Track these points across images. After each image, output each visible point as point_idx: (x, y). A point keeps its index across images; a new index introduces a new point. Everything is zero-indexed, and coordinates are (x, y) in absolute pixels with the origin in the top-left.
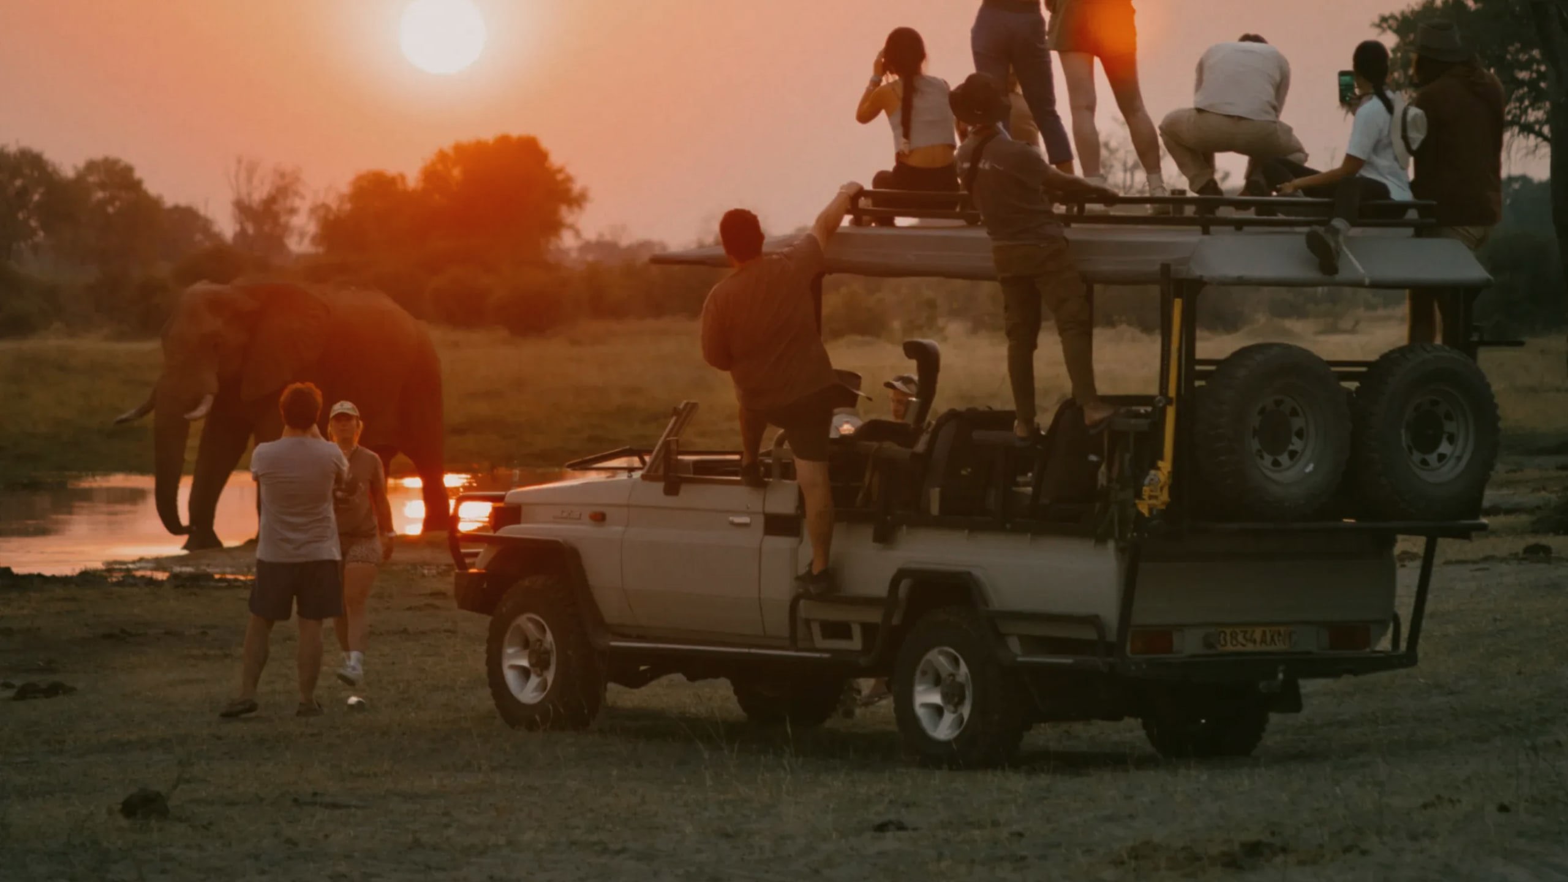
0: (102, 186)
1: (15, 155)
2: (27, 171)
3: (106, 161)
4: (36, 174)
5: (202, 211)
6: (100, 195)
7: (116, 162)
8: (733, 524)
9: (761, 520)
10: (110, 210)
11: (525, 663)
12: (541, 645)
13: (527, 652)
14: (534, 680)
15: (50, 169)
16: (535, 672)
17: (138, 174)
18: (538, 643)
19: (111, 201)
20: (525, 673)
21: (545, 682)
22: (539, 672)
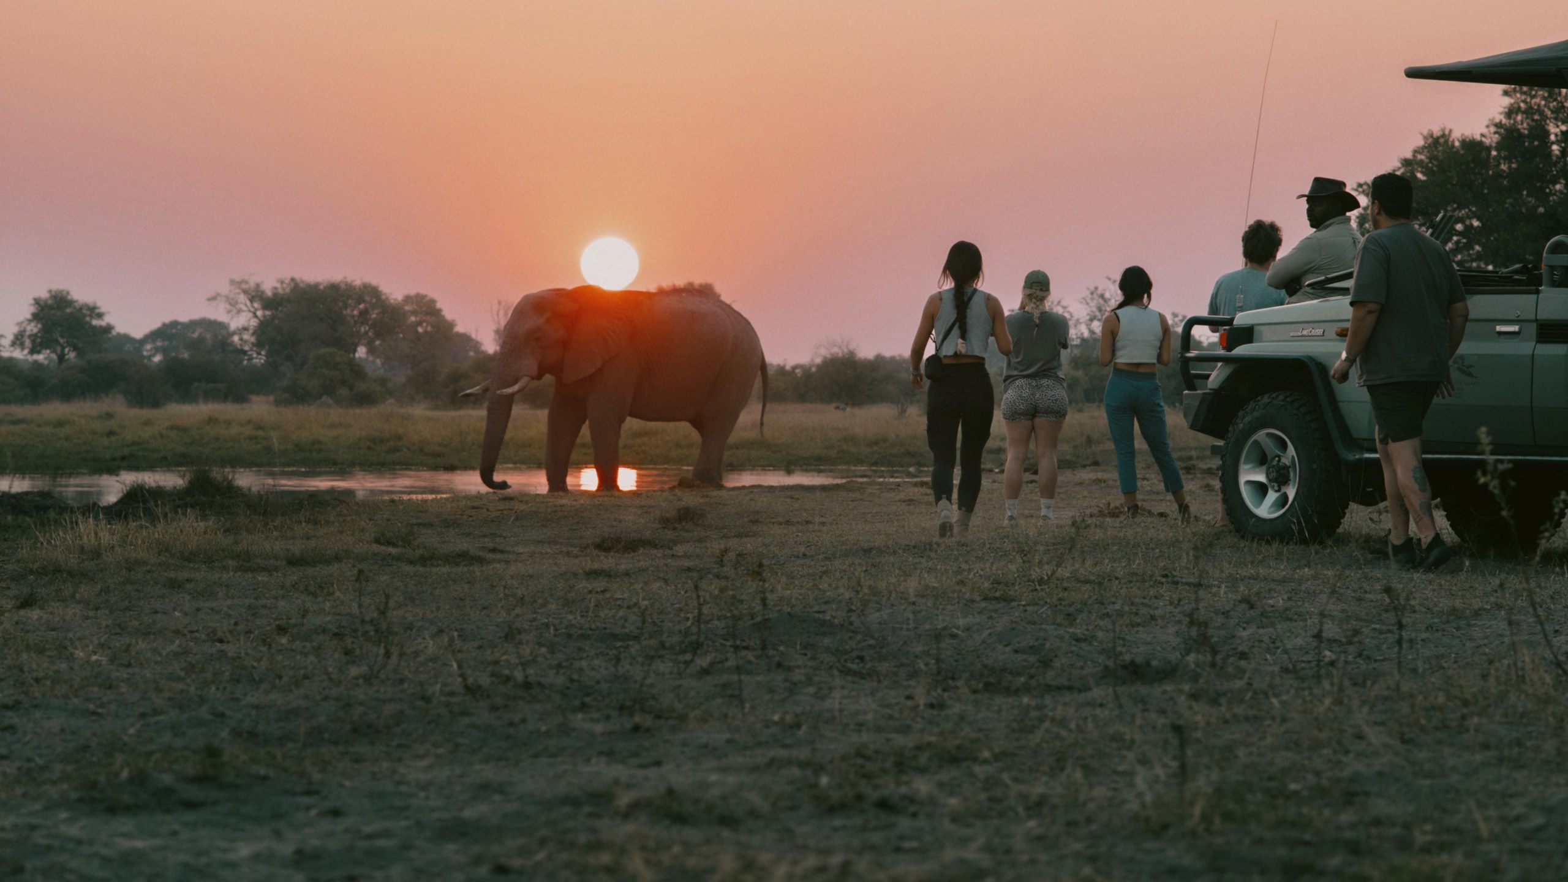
0: (414, 313)
1: (360, 288)
2: (368, 298)
3: (418, 295)
4: (374, 301)
5: (474, 336)
6: (413, 319)
7: (424, 296)
8: (1500, 333)
9: (1533, 328)
10: (420, 330)
11: (1261, 478)
12: (1279, 461)
13: (1264, 468)
14: (1272, 496)
15: (383, 297)
16: (1273, 487)
17: (439, 305)
18: (1277, 459)
19: (420, 323)
20: (1261, 490)
21: (1285, 497)
22: (1276, 488)
